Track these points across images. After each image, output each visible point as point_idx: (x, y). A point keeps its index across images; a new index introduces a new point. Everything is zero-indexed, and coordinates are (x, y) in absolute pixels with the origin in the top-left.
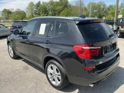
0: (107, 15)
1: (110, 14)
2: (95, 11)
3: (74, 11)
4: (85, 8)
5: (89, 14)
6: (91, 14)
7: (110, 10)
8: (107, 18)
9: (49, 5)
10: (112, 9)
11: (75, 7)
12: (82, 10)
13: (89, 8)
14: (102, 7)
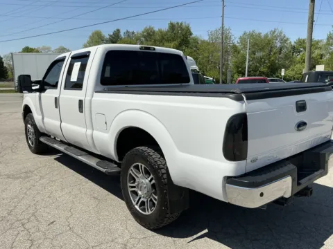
0: (291, 64)
1: (299, 62)
2: (259, 54)
3: (206, 55)
4: (235, 47)
5: (244, 62)
6: (249, 62)
7: (299, 52)
8: (291, 73)
9: (143, 39)
10: (305, 49)
11: (208, 44)
12: (226, 51)
13: (245, 47)
14: (278, 45)
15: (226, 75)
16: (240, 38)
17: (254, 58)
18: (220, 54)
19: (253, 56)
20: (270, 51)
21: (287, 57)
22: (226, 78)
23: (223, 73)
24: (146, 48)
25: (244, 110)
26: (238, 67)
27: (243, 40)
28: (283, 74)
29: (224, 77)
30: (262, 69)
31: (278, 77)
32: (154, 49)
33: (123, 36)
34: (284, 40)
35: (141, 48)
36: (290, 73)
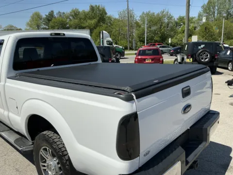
0: (175, 35)
1: (180, 33)
2: (153, 28)
3: (118, 29)
4: (137, 23)
5: (144, 34)
6: (147, 33)
7: (180, 26)
9: (71, 17)
10: (184, 24)
11: (119, 21)
12: (131, 26)
13: (144, 23)
14: (166, 21)
15: (132, 43)
16: (140, 17)
17: (150, 31)
18: (127, 28)
19: (149, 29)
20: (161, 26)
21: (172, 29)
22: (132, 45)
23: (130, 42)
24: (56, 34)
25: (134, 110)
26: (140, 38)
27: (142, 18)
28: (170, 42)
29: (130, 45)
30: (156, 38)
31: (166, 43)
32: (64, 35)
33: (56, 16)
34: (170, 18)
35: (51, 35)
36: (175, 41)
